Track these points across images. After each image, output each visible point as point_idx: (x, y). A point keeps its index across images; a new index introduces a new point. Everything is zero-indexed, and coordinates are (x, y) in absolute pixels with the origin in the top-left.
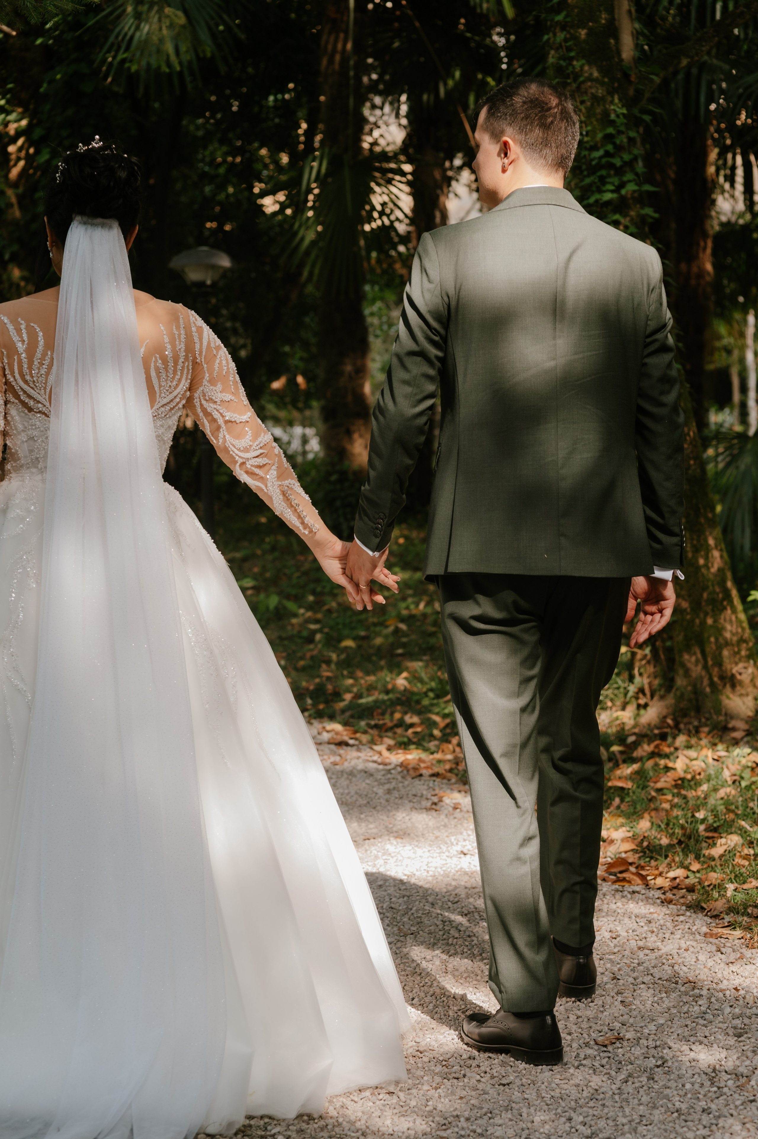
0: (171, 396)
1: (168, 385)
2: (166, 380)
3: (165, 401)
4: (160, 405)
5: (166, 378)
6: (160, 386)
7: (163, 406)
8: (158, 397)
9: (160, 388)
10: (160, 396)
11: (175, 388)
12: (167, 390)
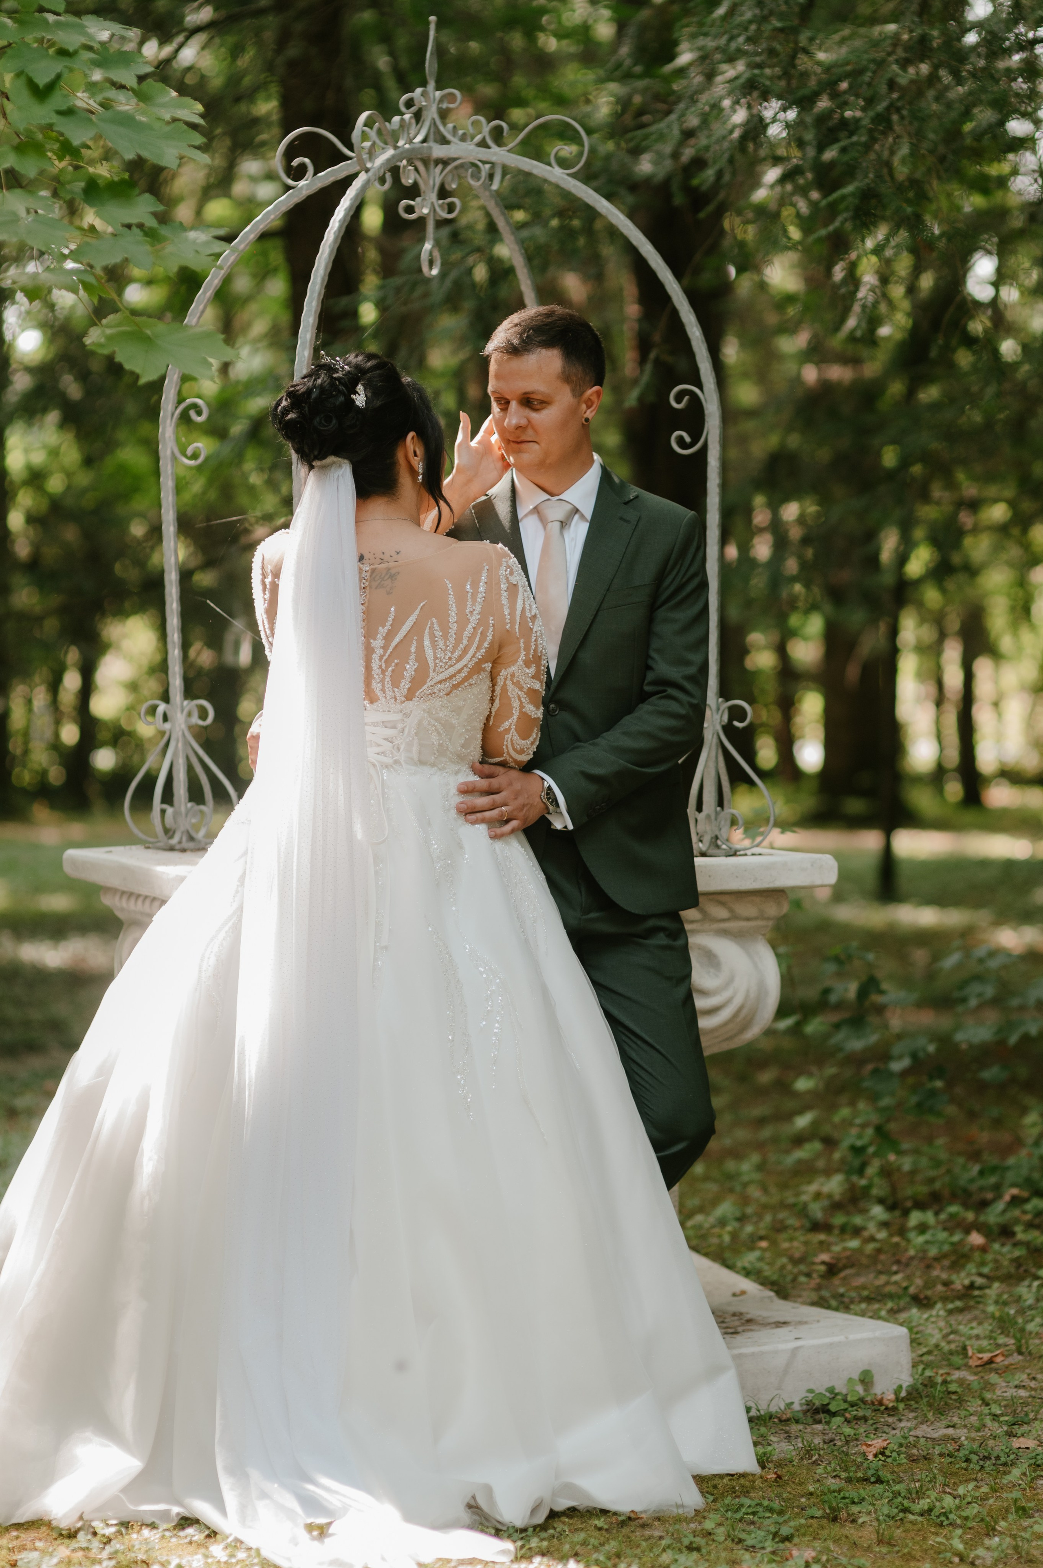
0: (452, 671)
1: (447, 657)
2: (445, 651)
3: (442, 677)
4: (434, 681)
5: (444, 648)
6: (436, 658)
7: (440, 682)
8: (431, 671)
9: (434, 660)
10: (434, 671)
11: (458, 661)
12: (446, 663)
